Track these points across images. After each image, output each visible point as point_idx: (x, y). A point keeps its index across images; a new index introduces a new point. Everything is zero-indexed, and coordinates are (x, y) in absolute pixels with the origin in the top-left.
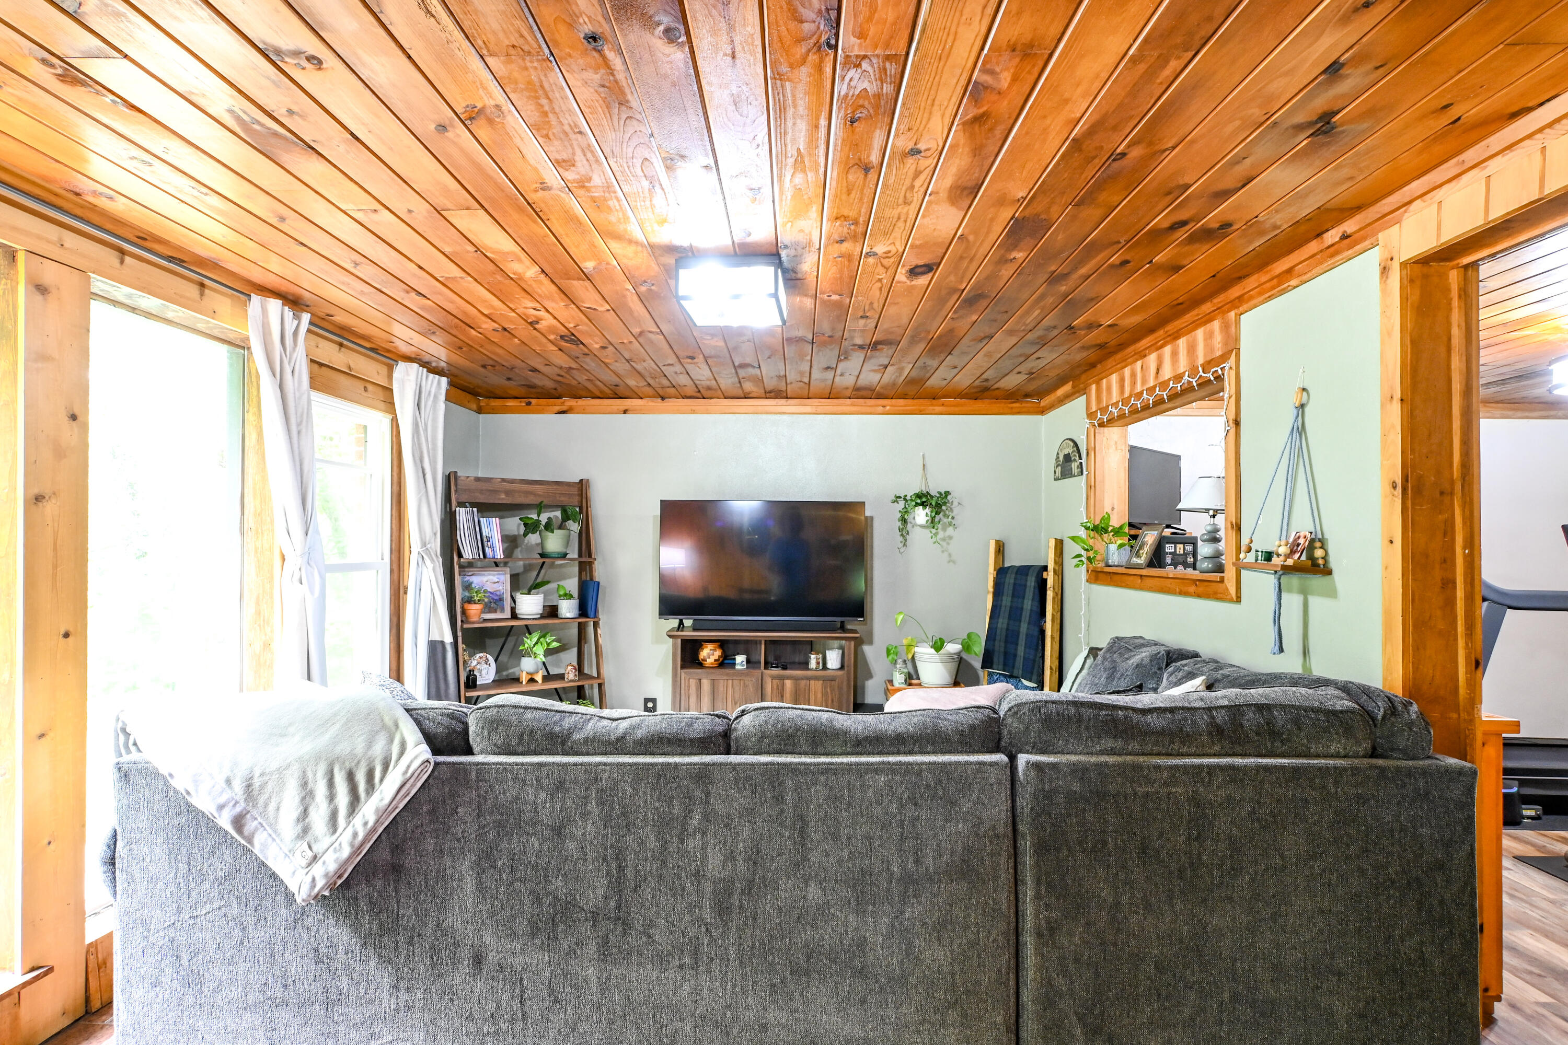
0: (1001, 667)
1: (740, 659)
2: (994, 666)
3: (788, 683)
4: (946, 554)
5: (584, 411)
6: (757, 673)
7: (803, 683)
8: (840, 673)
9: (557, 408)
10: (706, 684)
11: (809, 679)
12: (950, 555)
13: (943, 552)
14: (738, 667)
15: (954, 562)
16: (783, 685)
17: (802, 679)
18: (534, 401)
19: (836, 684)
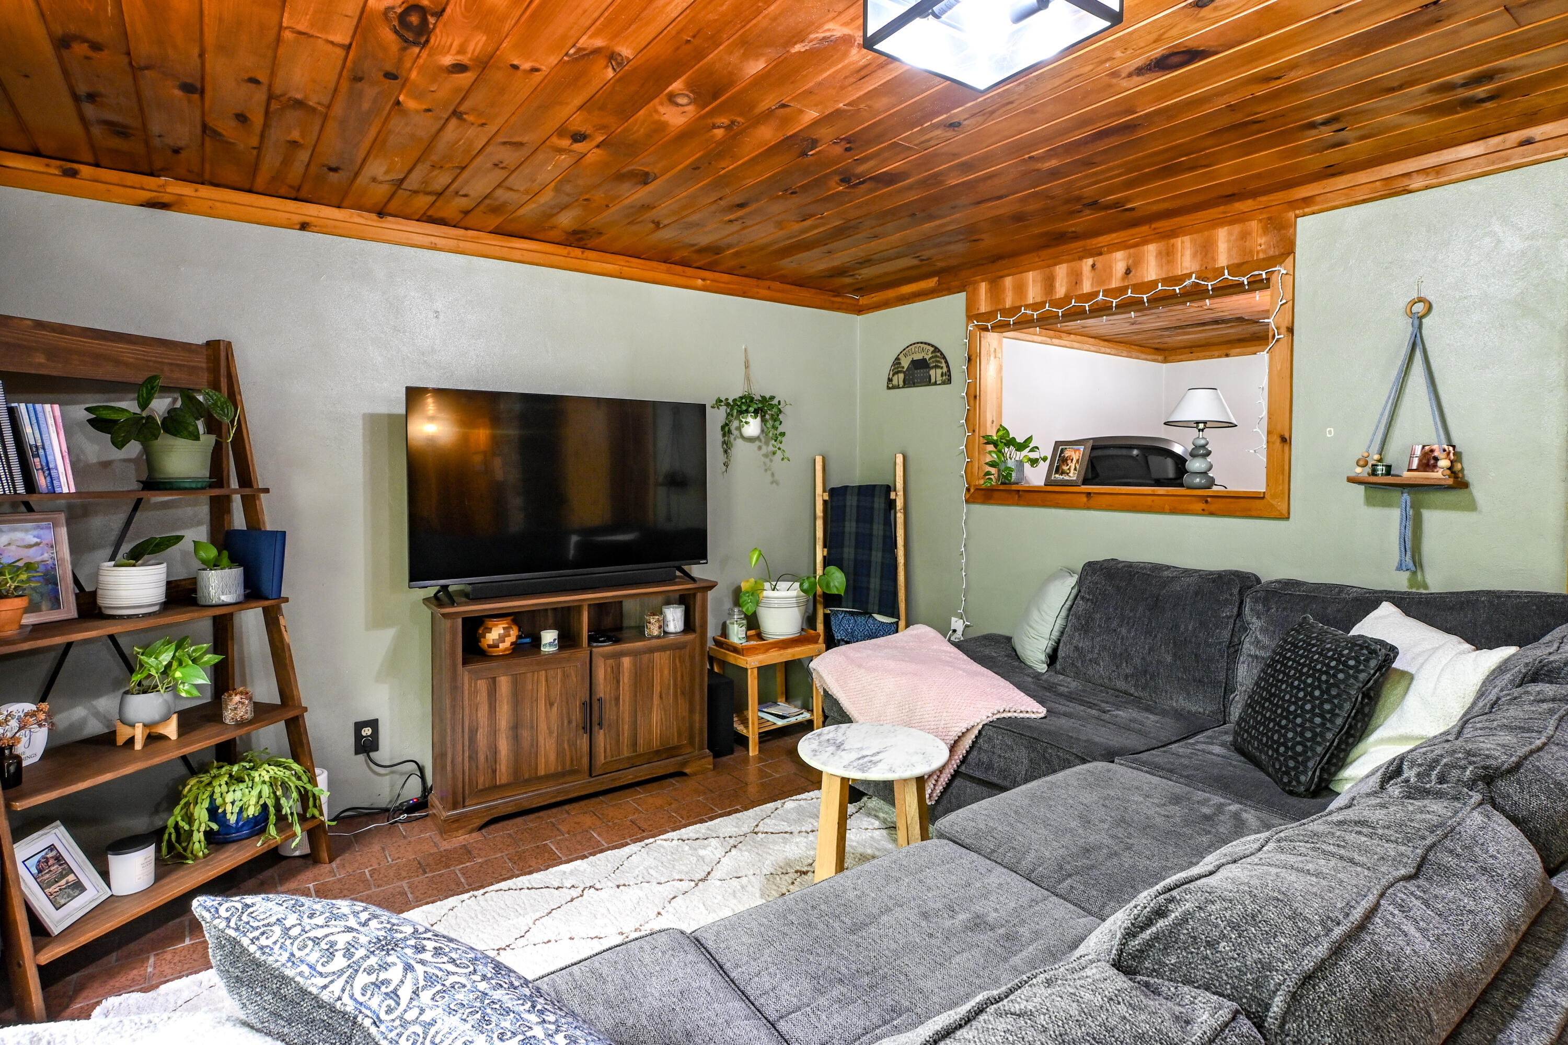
0: (850, 604)
1: (549, 637)
2: (844, 603)
3: (626, 661)
4: (769, 473)
5: (210, 213)
6: (582, 654)
7: (646, 657)
8: (690, 637)
9: (145, 195)
10: (504, 683)
11: (651, 650)
12: (773, 475)
13: (766, 470)
14: (546, 649)
15: (777, 484)
16: (619, 666)
17: (645, 653)
18: (85, 170)
19: (687, 651)
